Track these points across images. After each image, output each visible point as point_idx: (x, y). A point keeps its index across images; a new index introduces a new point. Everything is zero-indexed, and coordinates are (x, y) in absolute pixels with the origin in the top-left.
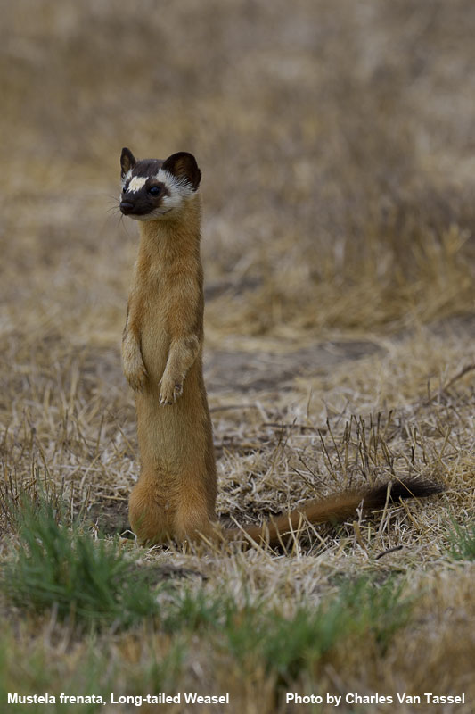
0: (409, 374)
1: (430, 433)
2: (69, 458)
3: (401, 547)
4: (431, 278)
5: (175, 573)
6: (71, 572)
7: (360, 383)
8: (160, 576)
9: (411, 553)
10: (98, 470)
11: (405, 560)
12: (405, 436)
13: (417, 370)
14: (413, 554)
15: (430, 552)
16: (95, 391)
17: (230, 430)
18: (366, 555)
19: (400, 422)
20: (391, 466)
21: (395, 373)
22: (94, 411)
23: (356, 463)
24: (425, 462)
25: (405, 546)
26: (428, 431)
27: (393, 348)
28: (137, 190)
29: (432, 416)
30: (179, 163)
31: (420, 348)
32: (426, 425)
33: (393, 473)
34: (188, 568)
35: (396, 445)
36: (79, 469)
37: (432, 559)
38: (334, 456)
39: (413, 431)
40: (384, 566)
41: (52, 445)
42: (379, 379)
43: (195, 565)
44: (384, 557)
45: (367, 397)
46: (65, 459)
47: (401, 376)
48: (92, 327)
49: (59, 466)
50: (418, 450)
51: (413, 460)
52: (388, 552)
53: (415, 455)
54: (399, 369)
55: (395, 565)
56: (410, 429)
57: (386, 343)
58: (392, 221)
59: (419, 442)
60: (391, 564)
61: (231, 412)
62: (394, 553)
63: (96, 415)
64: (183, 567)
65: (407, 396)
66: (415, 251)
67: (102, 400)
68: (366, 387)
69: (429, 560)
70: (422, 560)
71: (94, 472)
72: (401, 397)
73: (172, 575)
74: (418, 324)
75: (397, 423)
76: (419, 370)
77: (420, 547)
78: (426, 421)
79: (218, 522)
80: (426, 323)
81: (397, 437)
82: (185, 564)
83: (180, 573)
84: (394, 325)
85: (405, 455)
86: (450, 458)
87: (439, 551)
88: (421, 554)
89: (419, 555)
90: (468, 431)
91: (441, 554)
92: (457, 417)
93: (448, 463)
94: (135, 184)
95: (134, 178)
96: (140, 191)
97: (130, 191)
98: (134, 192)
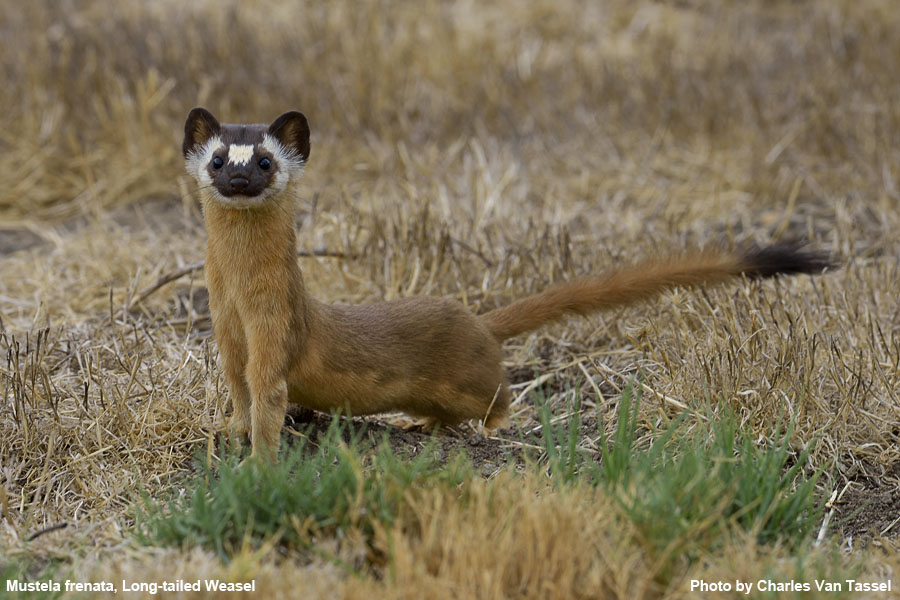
0: (83, 278)
1: (111, 364)
3: (65, 525)
4: (119, 145)
9: (79, 534)
11: (71, 544)
12: (76, 368)
13: (93, 273)
14: (81, 536)
15: (106, 533)
18: (15, 534)
19: (69, 347)
20: (55, 411)
21: (63, 276)
24: (103, 405)
25: (70, 523)
26: (107, 361)
27: (60, 242)
28: (247, 161)
29: (114, 340)
30: (290, 128)
31: (99, 242)
32: (106, 352)
33: (57, 419)
35: (62, 379)
37: (108, 543)
39: (87, 361)
40: (40, 551)
44: (41, 538)
47: (71, 281)
50: (93, 387)
51: (86, 401)
52: (46, 531)
53: (89, 396)
54: (69, 272)
55: (56, 550)
56: (82, 357)
58: (64, 61)
59: (95, 377)
60: (50, 548)
62: (56, 533)
65: (79, 312)
66: (97, 105)
69: (104, 545)
70: (94, 544)
72: (69, 312)
74: (98, 208)
75: (65, 348)
76: (97, 274)
77: (92, 525)
78: (106, 347)
80: (109, 208)
81: (63, 368)
84: (62, 208)
85: (75, 394)
86: (138, 401)
87: (119, 533)
88: (93, 535)
89: (91, 537)
90: (165, 363)
91: (123, 537)
92: (151, 343)
93: (136, 408)
94: (240, 154)
95: (233, 147)
96: (250, 162)
97: (236, 163)
98: (244, 165)
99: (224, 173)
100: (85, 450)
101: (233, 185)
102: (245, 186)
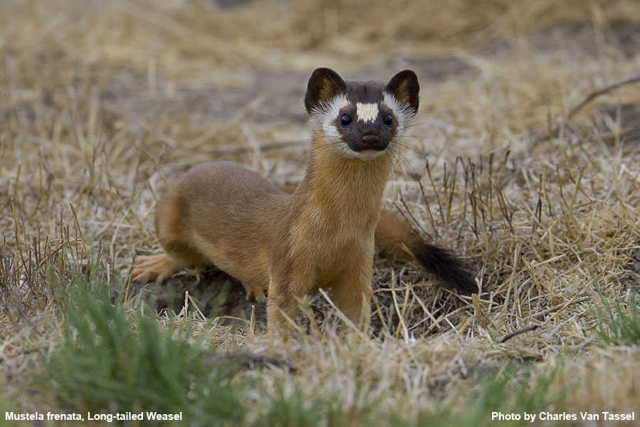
0: (514, 100)
1: (552, 178)
2: (96, 212)
3: (535, 327)
5: (255, 361)
6: (133, 364)
7: (452, 114)
8: (236, 367)
9: (546, 334)
10: (133, 227)
11: (539, 343)
12: (521, 182)
13: (522, 96)
14: (547, 336)
15: (569, 333)
16: (118, 125)
17: (291, 174)
18: (489, 337)
19: (513, 165)
20: (510, 221)
22: (118, 151)
23: (462, 218)
24: (551, 215)
26: (549, 175)
27: (487, 67)
28: (374, 118)
29: (552, 156)
32: (547, 168)
33: (512, 231)
34: (270, 356)
35: (511, 192)
36: (110, 226)
37: (573, 342)
38: (434, 207)
40: (512, 351)
41: (68, 194)
42: (476, 108)
43: (278, 351)
44: (513, 339)
45: (463, 131)
46: (92, 213)
47: (503, 103)
48: (101, 41)
49: (85, 222)
52: (517, 334)
54: (500, 95)
55: (527, 349)
56: (528, 173)
57: (479, 62)
60: (522, 348)
61: (289, 150)
63: (121, 155)
64: (264, 354)
65: (514, 130)
67: (127, 135)
68: (461, 118)
69: (569, 344)
70: (560, 343)
71: (128, 229)
72: (506, 131)
73: (252, 365)
75: (509, 166)
76: (526, 96)
77: (556, 327)
78: (546, 162)
79: (305, 297)
81: (511, 183)
82: (266, 351)
83: (260, 362)
86: (582, 211)
87: (581, 332)
88: (559, 335)
89: (556, 336)
90: (600, 176)
91: (585, 335)
92: (585, 158)
93: (579, 217)
94: (367, 112)
95: (359, 105)
96: (377, 120)
97: (365, 120)
98: (373, 122)
99: (354, 131)
100: (539, 256)
101: (365, 142)
102: (376, 141)
